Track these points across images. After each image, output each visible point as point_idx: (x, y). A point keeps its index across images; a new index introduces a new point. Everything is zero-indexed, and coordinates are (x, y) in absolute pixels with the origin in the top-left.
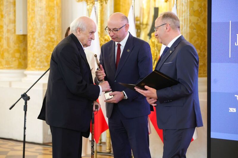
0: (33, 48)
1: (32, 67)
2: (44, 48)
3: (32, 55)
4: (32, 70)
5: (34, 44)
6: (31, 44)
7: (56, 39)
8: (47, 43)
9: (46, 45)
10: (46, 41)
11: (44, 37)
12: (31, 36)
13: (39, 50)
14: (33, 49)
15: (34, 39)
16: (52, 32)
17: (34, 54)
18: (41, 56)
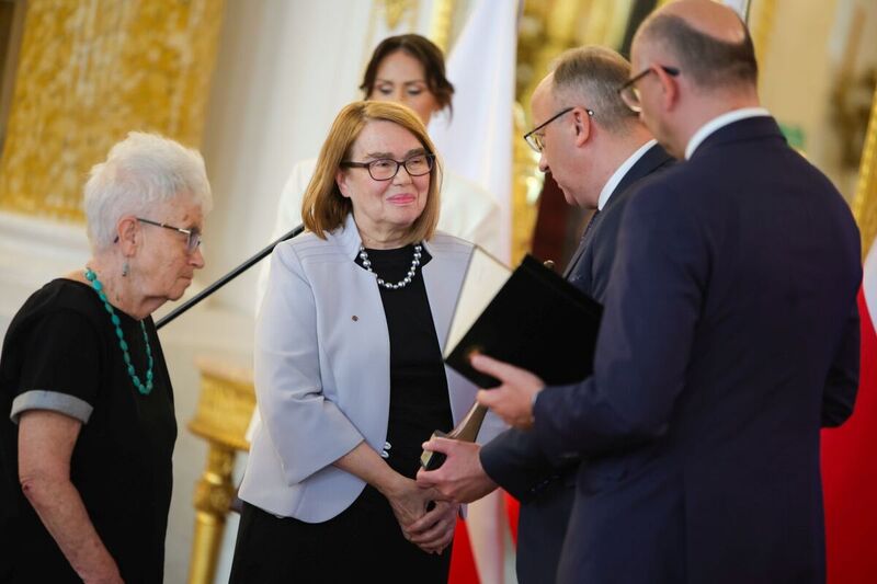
0: (53, 87)
1: (27, 191)
2: (115, 100)
3: (40, 128)
4: (23, 210)
5: (59, 64)
6: (46, 64)
7: (187, 59)
8: (140, 75)
9: (130, 85)
10: (134, 61)
11: (122, 37)
12: (49, 19)
13: (89, 102)
14: (53, 96)
15: (64, 38)
16: (174, 16)
17: (51, 118)
18: (91, 142)
